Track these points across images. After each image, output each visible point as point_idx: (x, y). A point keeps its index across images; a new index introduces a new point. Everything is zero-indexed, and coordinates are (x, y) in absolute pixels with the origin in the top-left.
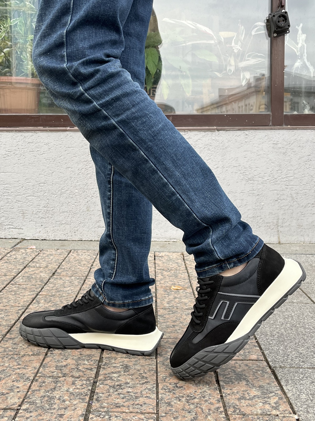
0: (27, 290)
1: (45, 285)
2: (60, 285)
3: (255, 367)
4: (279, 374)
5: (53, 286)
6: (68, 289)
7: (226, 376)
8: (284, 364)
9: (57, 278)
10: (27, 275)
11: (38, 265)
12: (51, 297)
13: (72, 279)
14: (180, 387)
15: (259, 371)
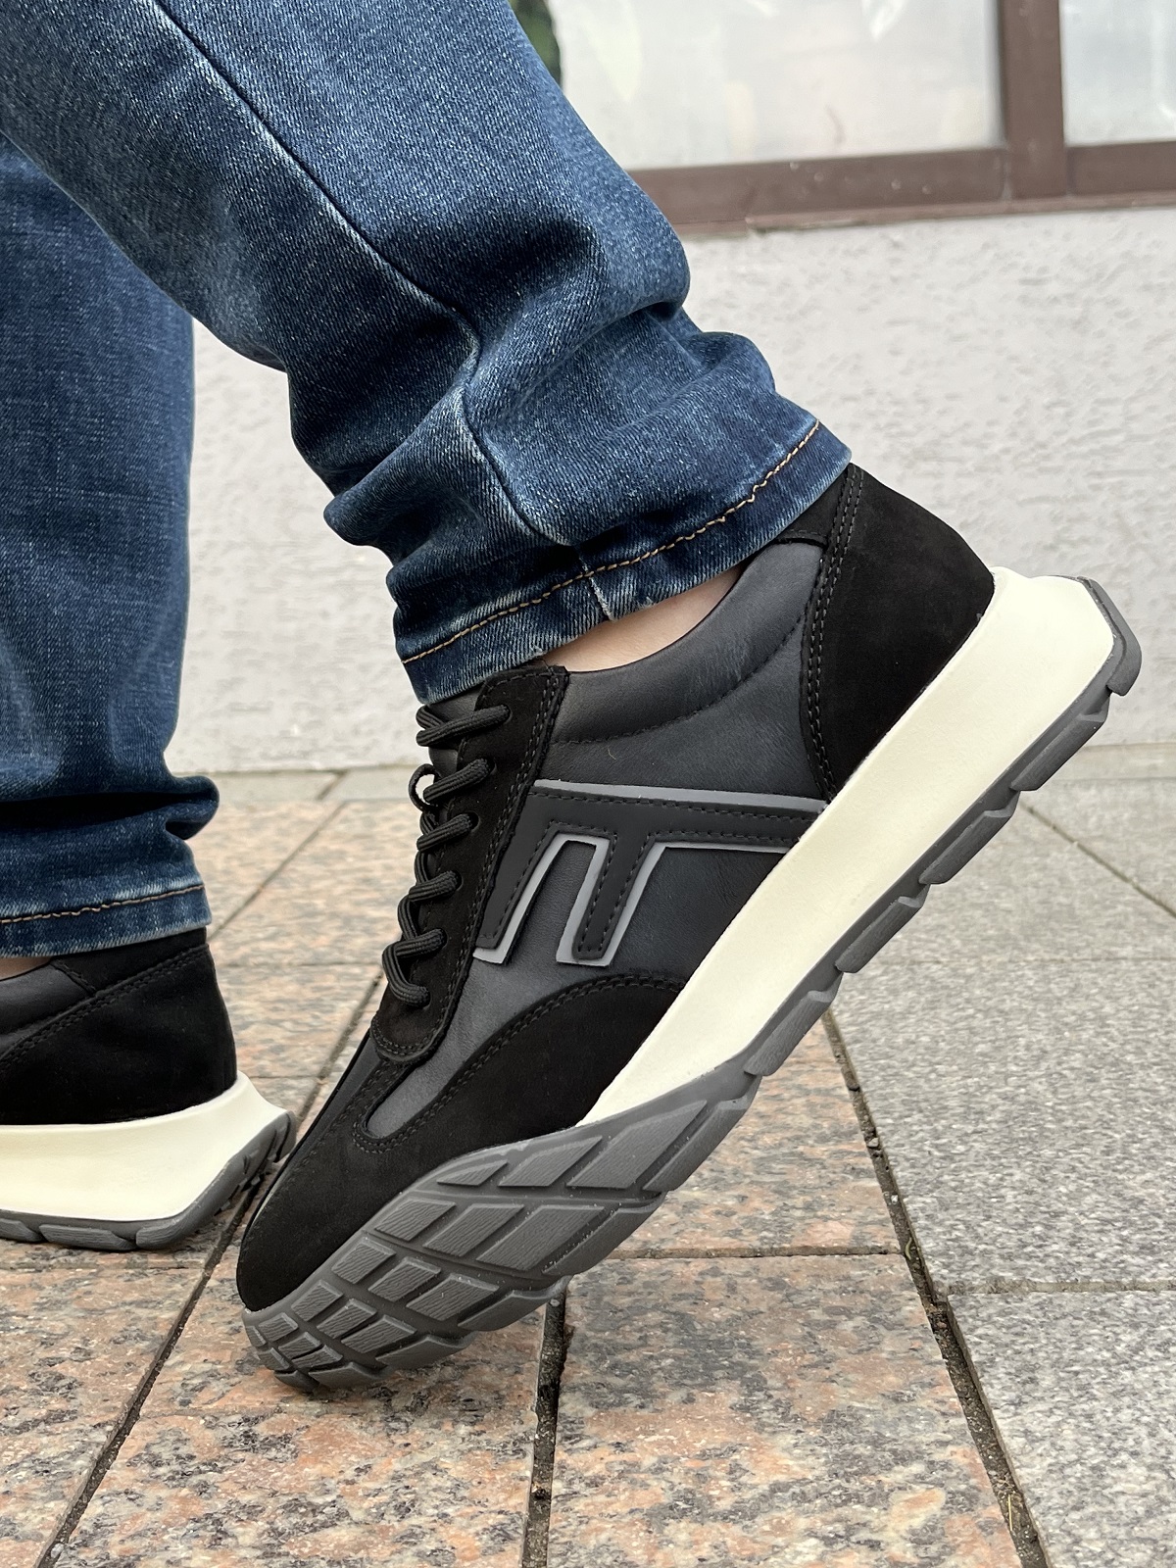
3: (826, 1293)
4: (980, 1331)
7: (619, 1357)
8: (1017, 1270)
14: (268, 1444)
15: (850, 1318)
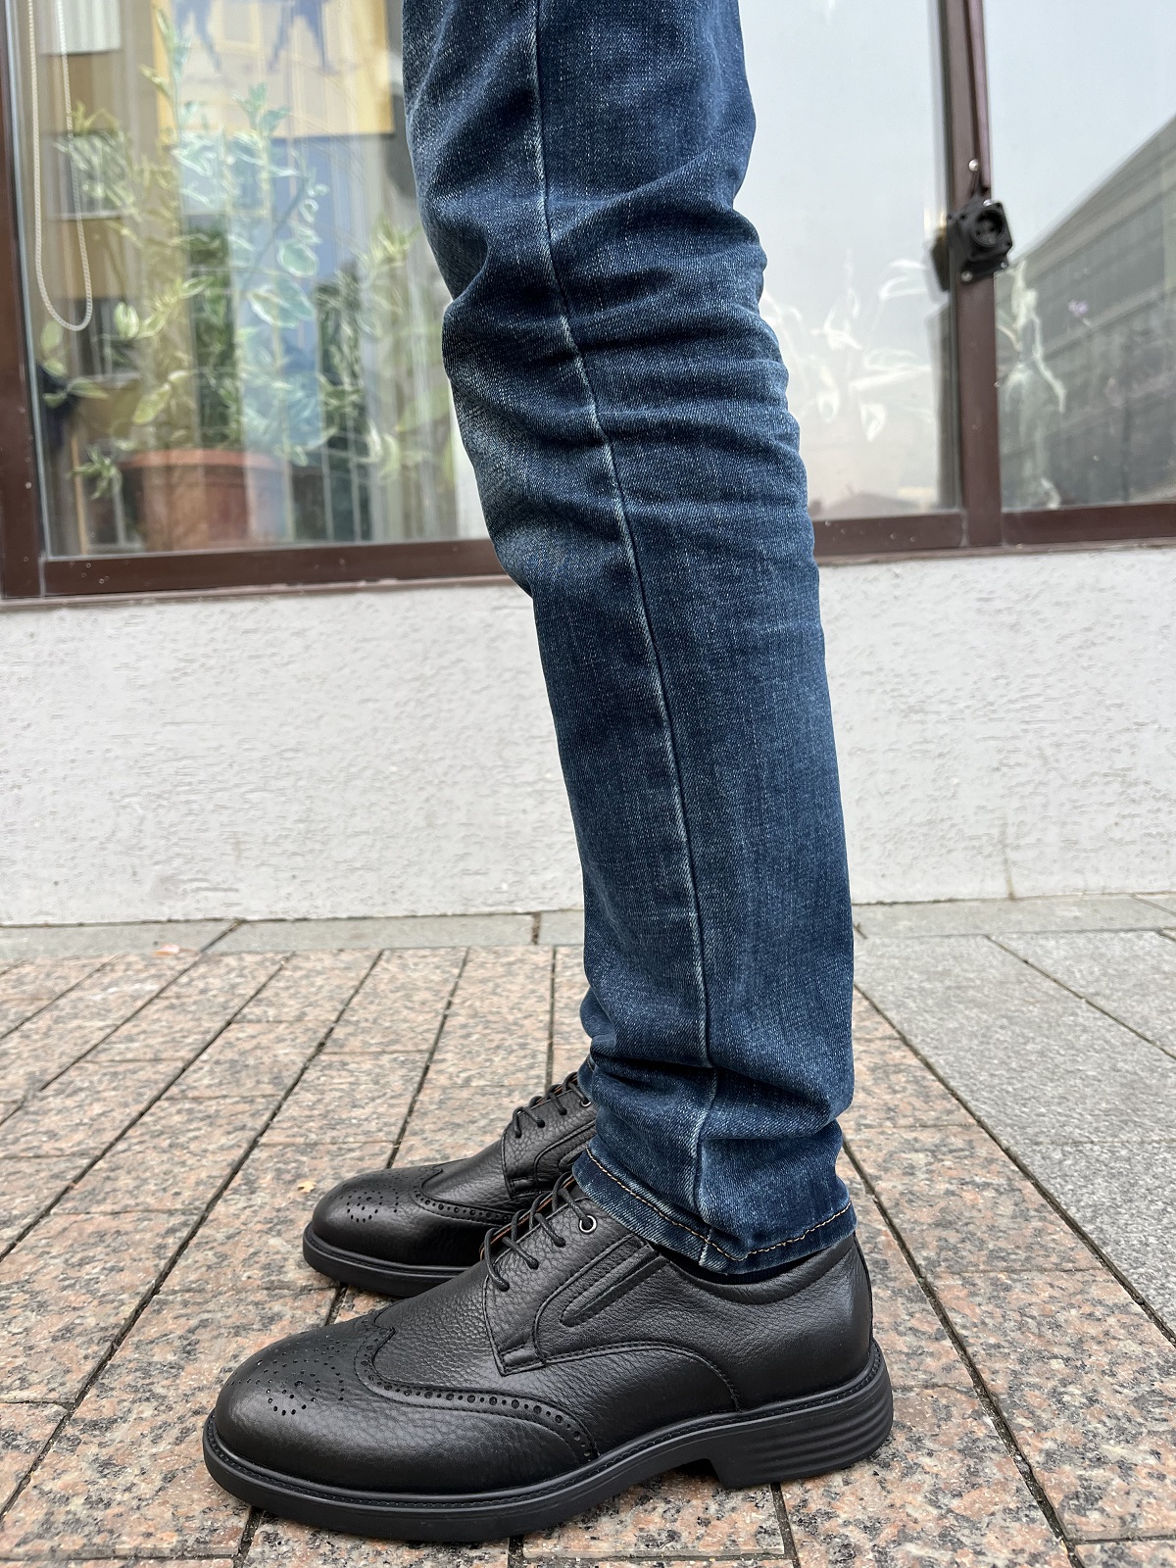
0: (220, 1121)
1: (285, 1098)
2: (338, 1094)
5: (314, 1098)
6: (368, 1110)
9: (330, 1066)
10: (229, 1055)
11: (272, 1012)
12: (302, 1154)
13: (381, 1067)
